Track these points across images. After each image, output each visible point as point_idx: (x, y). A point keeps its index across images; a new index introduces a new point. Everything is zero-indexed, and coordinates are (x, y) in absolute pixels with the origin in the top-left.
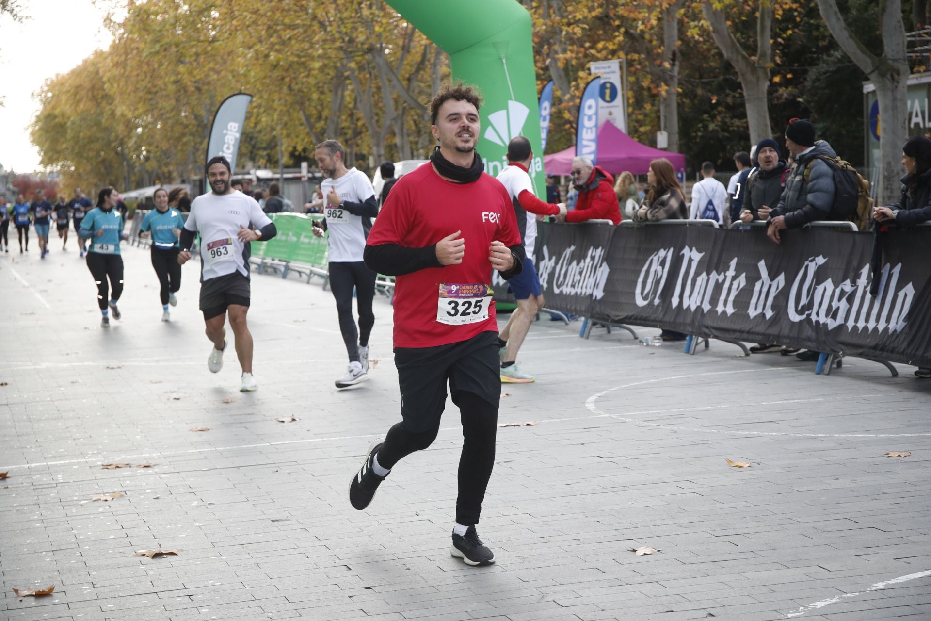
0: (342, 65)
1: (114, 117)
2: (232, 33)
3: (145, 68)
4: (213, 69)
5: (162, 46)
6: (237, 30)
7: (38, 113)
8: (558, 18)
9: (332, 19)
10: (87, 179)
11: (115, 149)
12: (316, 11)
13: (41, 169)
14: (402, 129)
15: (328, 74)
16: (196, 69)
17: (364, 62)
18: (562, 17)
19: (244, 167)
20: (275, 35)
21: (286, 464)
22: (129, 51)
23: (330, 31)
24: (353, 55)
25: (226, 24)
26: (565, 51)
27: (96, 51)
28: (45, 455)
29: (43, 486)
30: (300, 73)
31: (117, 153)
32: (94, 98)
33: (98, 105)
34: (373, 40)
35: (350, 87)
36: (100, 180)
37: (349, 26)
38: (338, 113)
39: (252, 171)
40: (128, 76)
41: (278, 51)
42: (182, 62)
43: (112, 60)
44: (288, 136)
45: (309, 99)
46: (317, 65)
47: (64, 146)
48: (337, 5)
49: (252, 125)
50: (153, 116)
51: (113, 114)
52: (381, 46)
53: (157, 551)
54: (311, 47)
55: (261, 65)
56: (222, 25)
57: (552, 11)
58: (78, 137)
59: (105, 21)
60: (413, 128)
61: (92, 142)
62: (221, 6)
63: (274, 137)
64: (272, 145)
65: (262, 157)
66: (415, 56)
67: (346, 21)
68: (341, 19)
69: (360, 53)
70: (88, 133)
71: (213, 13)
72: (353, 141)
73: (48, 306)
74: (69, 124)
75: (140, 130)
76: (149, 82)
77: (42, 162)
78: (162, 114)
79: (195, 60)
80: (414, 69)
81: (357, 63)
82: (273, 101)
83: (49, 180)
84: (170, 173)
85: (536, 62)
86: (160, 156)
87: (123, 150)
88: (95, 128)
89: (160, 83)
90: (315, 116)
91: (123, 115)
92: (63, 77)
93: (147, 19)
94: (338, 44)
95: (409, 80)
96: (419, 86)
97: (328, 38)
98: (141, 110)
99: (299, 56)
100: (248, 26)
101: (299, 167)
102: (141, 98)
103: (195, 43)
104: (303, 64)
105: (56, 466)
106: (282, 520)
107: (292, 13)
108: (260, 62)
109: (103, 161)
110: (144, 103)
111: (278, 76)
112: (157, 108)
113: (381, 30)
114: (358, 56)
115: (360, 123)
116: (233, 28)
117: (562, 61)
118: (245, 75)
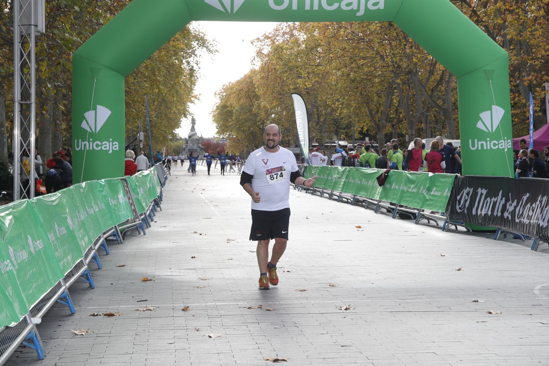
0: (393, 81)
1: (260, 108)
2: (330, 61)
3: (279, 80)
4: (317, 81)
5: (289, 68)
6: (332, 60)
7: (218, 104)
8: (526, 56)
9: (388, 54)
10: (242, 143)
11: (259, 126)
12: (379, 49)
13: (216, 136)
14: (427, 120)
15: (384, 86)
16: (307, 81)
17: (406, 79)
18: (528, 55)
19: (331, 139)
20: (354, 63)
21: (351, 314)
22: (270, 70)
23: (387, 61)
24: (399, 75)
25: (326, 56)
26: (529, 75)
27: (251, 70)
28: (215, 299)
29: (214, 317)
30: (367, 85)
31: (260, 128)
32: (249, 97)
33: (251, 100)
34: (412, 66)
35: (396, 94)
36: (250, 144)
37: (398, 58)
38: (389, 109)
39: (336, 142)
40: (268, 85)
41: (355, 72)
42: (300, 77)
43: (260, 75)
44: (359, 122)
45: (372, 101)
46: (377, 80)
47: (231, 123)
48: (392, 46)
49: (338, 114)
50: (281, 108)
51: (259, 105)
52: (417, 70)
53: (275, 358)
54: (375, 70)
55: (345, 80)
56: (324, 57)
57: (522, 52)
58: (239, 118)
59: (257, 53)
60: (434, 119)
61: (246, 122)
62: (324, 45)
63: (350, 122)
64: (349, 126)
65: (343, 133)
66: (437, 76)
67: (396, 56)
68: (393, 54)
69: (404, 74)
70: (244, 117)
71: (319, 49)
72: (397, 126)
73: (218, 214)
74: (234, 111)
75: (273, 115)
76: (281, 88)
77: (218, 132)
78: (287, 107)
79: (307, 77)
80: (436, 84)
81: (401, 80)
82: (351, 101)
83: (221, 142)
84: (289, 140)
85: (510, 81)
86: (284, 131)
87: (263, 127)
88: (248, 114)
89: (286, 89)
90: (375, 111)
91: (264, 107)
92: (233, 84)
93: (281, 52)
94: (391, 68)
95: (432, 90)
96: (438, 94)
97: (385, 65)
98: (274, 104)
99: (367, 75)
100: (339, 57)
101: (365, 140)
102: (275, 97)
103: (308, 66)
104: (370, 79)
105: (221, 305)
106: (347, 346)
107: (365, 50)
108: (345, 78)
109: (252, 132)
110: (277, 100)
111: (354, 87)
112: (284, 104)
113: (417, 61)
114: (402, 76)
115: (401, 116)
116: (330, 58)
117: (527, 82)
118: (335, 85)
